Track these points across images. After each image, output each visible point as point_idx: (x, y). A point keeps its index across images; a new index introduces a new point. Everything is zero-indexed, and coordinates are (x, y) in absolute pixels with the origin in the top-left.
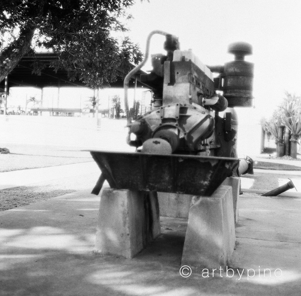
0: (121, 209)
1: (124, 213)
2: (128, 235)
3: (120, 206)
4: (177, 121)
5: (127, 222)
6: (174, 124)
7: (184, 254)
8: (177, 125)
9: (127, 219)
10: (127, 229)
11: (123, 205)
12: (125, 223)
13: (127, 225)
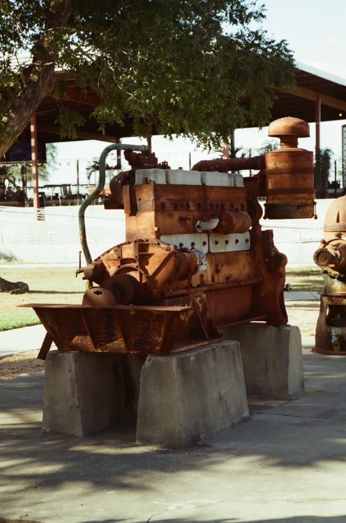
0: (69, 375)
1: (72, 381)
2: (78, 407)
3: (67, 372)
4: (137, 262)
5: (76, 391)
6: (134, 265)
7: (138, 427)
8: (137, 267)
9: (76, 388)
10: (77, 401)
11: (70, 371)
12: (73, 393)
13: (76, 395)
